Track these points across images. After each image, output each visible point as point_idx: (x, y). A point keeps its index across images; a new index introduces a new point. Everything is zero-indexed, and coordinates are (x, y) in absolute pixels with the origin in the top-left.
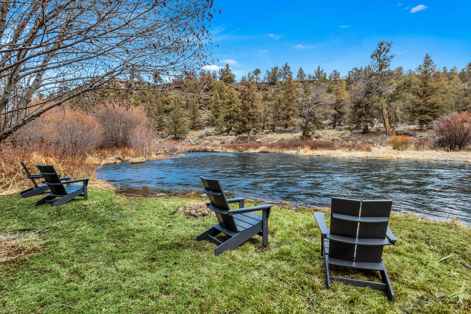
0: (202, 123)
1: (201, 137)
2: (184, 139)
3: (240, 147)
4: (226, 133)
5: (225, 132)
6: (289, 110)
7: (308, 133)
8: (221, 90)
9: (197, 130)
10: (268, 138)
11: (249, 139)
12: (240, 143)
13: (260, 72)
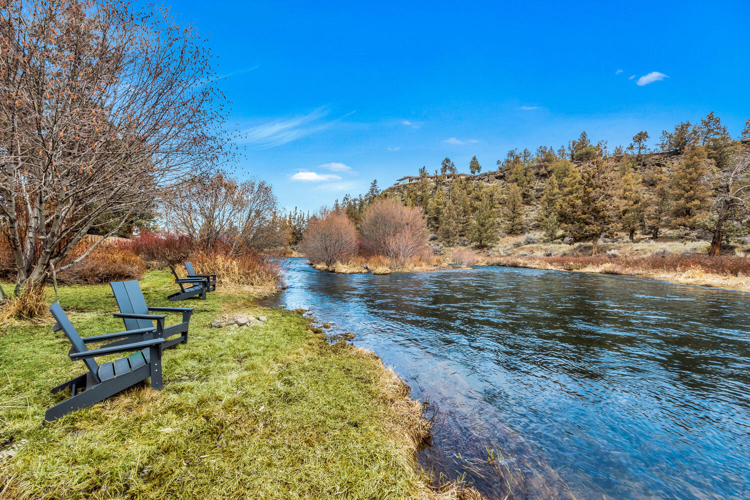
0: (527, 225)
1: (518, 245)
2: (492, 247)
3: (572, 263)
4: (559, 240)
5: (558, 238)
6: (691, 199)
7: (728, 242)
8: (565, 173)
9: (517, 234)
10: (635, 249)
11: (594, 251)
12: (578, 256)
13: (647, 137)
